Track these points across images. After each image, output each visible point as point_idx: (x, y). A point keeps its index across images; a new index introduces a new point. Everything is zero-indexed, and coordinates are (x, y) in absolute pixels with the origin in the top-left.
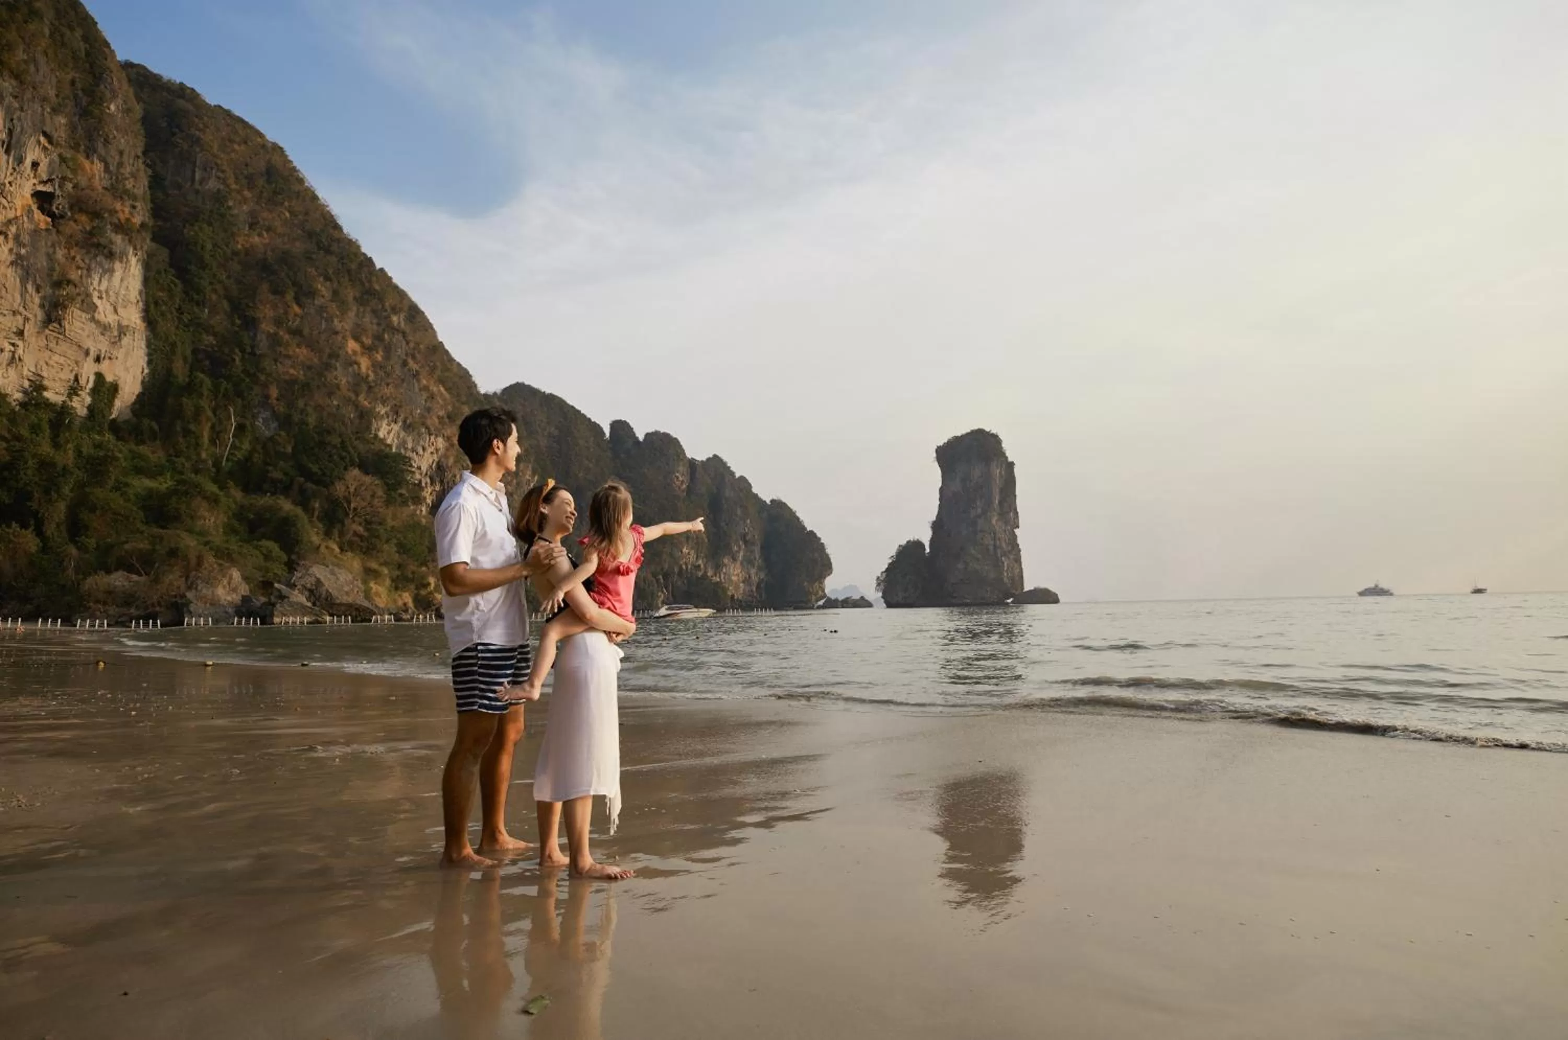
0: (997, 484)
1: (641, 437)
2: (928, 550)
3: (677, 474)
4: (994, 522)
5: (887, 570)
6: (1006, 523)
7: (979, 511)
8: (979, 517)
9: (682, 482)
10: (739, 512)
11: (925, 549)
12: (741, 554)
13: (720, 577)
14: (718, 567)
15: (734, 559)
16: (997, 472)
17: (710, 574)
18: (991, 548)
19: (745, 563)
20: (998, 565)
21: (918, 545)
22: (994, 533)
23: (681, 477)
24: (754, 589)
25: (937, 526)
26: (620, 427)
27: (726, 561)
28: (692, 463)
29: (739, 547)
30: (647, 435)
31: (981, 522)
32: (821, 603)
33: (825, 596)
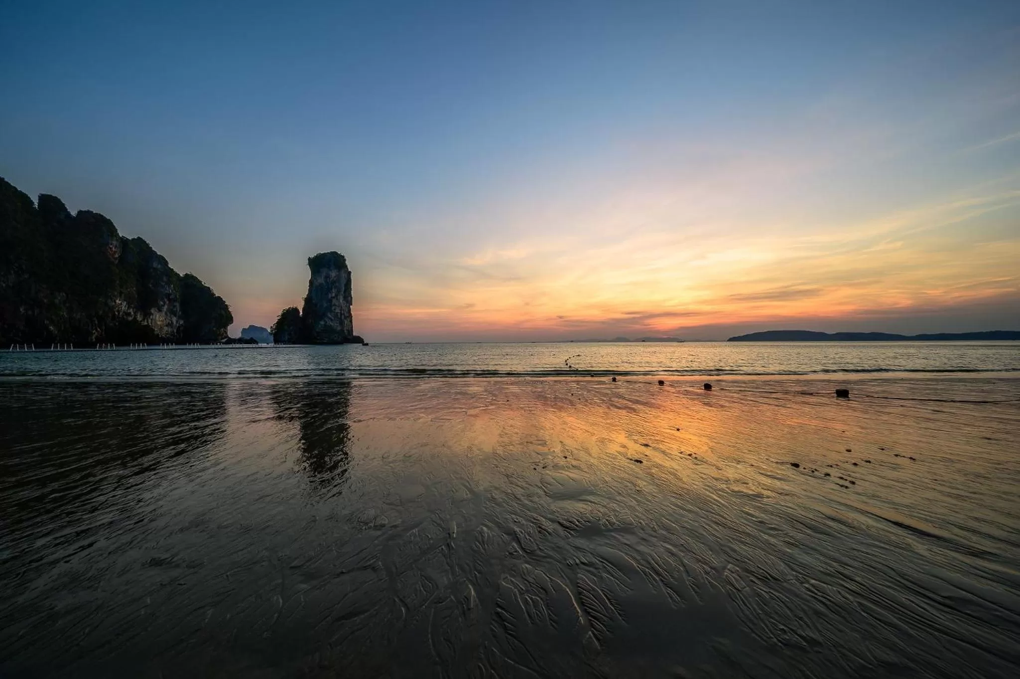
0: (343, 281)
1: (74, 213)
2: (301, 314)
3: (111, 246)
4: (341, 301)
6: (347, 302)
7: (333, 295)
8: (334, 298)
9: (115, 252)
10: (165, 279)
11: (299, 313)
12: (166, 307)
13: (148, 322)
14: (147, 315)
15: (160, 310)
16: (344, 275)
17: (139, 318)
18: (339, 314)
19: (168, 313)
20: (342, 323)
21: (296, 310)
22: (341, 307)
23: (114, 248)
24: (175, 331)
25: (308, 300)
27: (152, 311)
28: (124, 242)
29: (165, 303)
30: (80, 212)
31: (334, 301)
32: (224, 341)
33: (227, 337)
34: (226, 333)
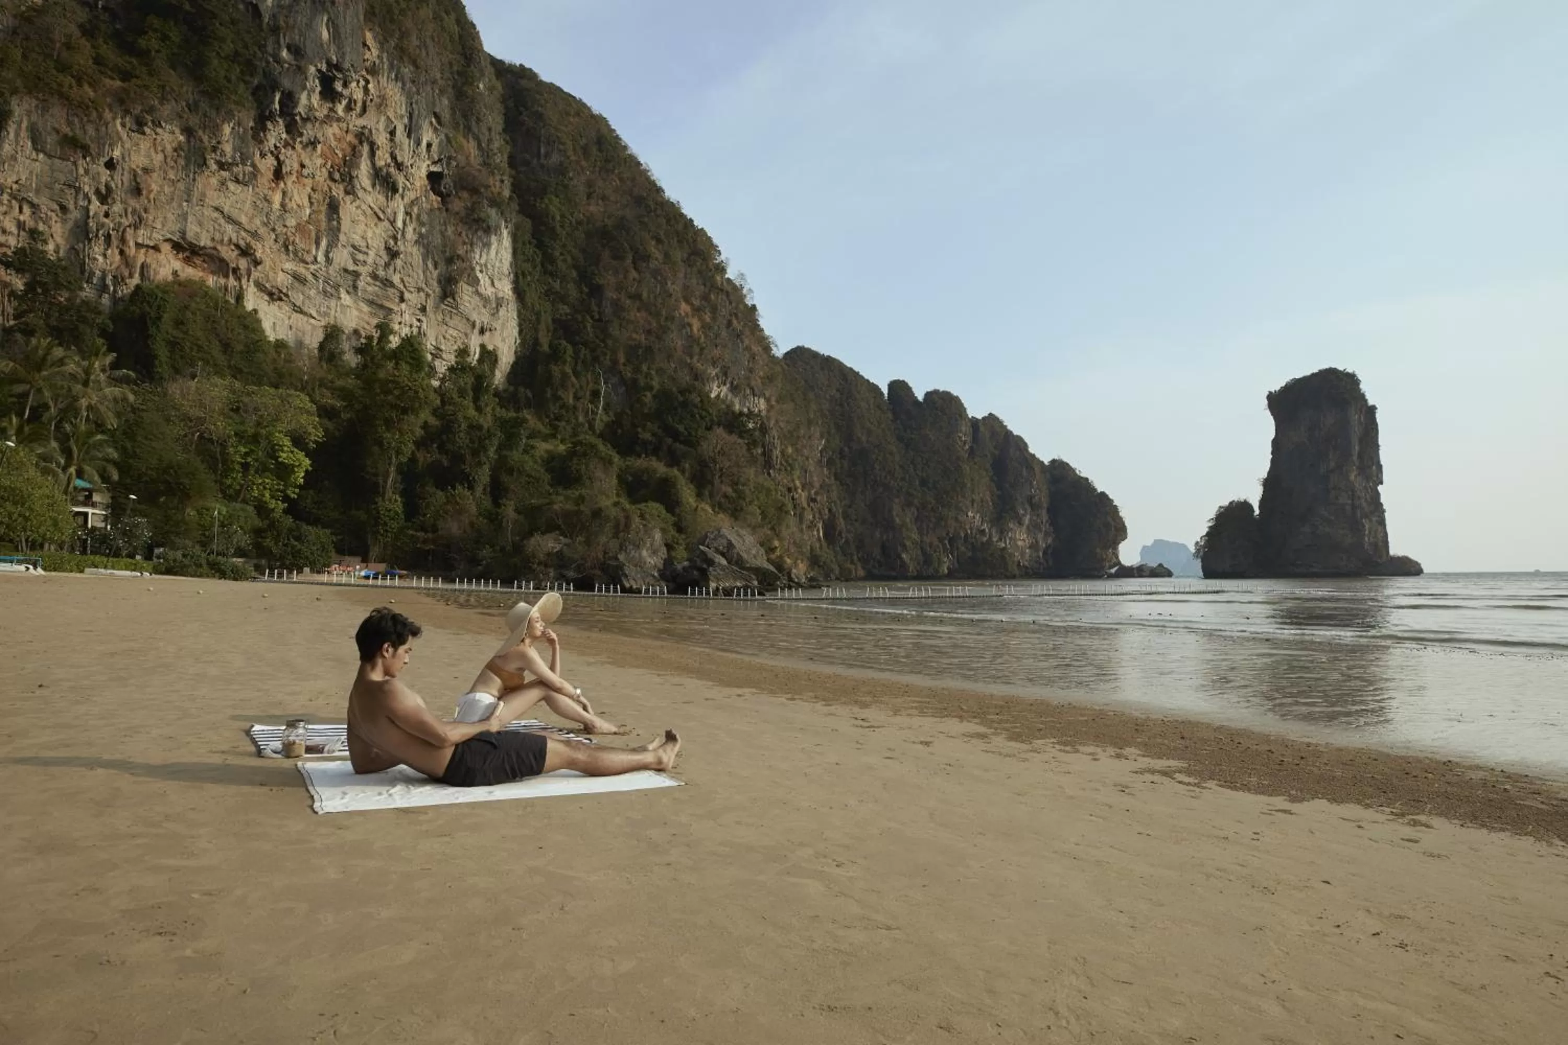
0: (1356, 431)
1: (920, 396)
2: (1257, 512)
3: (960, 435)
4: (1352, 477)
5: (1208, 534)
6: (1367, 479)
7: (1332, 464)
8: (1331, 472)
9: (965, 443)
10: (1025, 473)
11: (1253, 511)
12: (1028, 517)
13: (1005, 543)
14: (1002, 533)
15: (1020, 523)
16: (1355, 419)
17: (995, 539)
18: (1348, 508)
19: (1031, 528)
20: (1357, 529)
21: (1244, 506)
22: (1353, 491)
23: (964, 435)
24: (1041, 554)
25: (1270, 484)
26: (899, 388)
27: (1011, 525)
28: (975, 422)
29: (1025, 510)
30: (928, 395)
31: (1336, 478)
32: (1113, 571)
33: (1119, 563)
34: (1117, 557)
